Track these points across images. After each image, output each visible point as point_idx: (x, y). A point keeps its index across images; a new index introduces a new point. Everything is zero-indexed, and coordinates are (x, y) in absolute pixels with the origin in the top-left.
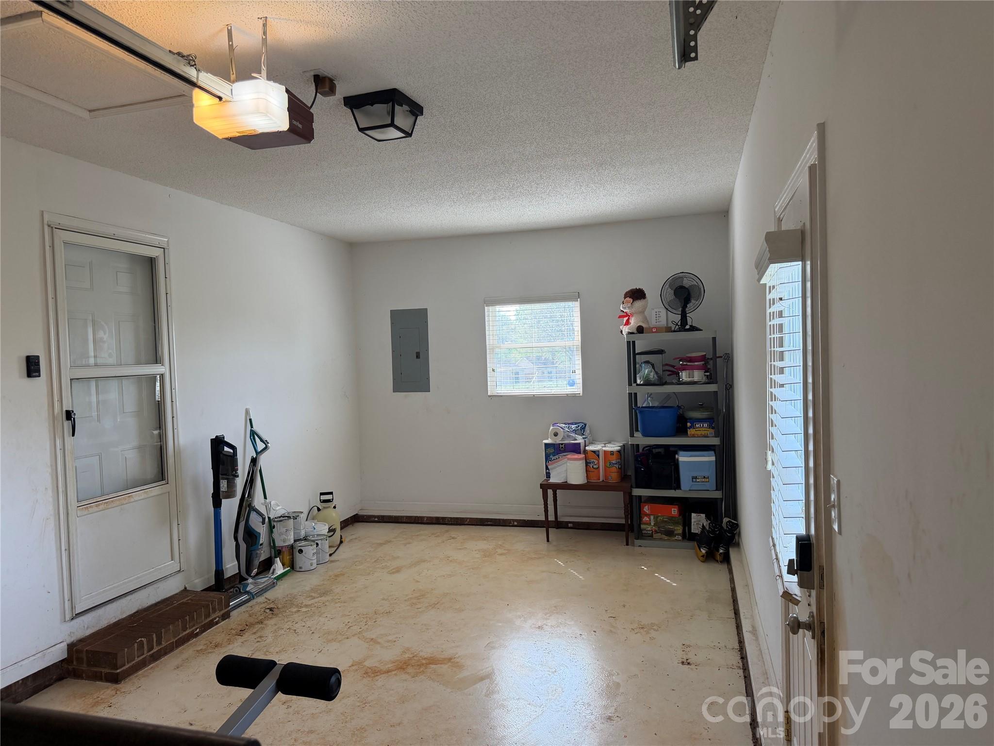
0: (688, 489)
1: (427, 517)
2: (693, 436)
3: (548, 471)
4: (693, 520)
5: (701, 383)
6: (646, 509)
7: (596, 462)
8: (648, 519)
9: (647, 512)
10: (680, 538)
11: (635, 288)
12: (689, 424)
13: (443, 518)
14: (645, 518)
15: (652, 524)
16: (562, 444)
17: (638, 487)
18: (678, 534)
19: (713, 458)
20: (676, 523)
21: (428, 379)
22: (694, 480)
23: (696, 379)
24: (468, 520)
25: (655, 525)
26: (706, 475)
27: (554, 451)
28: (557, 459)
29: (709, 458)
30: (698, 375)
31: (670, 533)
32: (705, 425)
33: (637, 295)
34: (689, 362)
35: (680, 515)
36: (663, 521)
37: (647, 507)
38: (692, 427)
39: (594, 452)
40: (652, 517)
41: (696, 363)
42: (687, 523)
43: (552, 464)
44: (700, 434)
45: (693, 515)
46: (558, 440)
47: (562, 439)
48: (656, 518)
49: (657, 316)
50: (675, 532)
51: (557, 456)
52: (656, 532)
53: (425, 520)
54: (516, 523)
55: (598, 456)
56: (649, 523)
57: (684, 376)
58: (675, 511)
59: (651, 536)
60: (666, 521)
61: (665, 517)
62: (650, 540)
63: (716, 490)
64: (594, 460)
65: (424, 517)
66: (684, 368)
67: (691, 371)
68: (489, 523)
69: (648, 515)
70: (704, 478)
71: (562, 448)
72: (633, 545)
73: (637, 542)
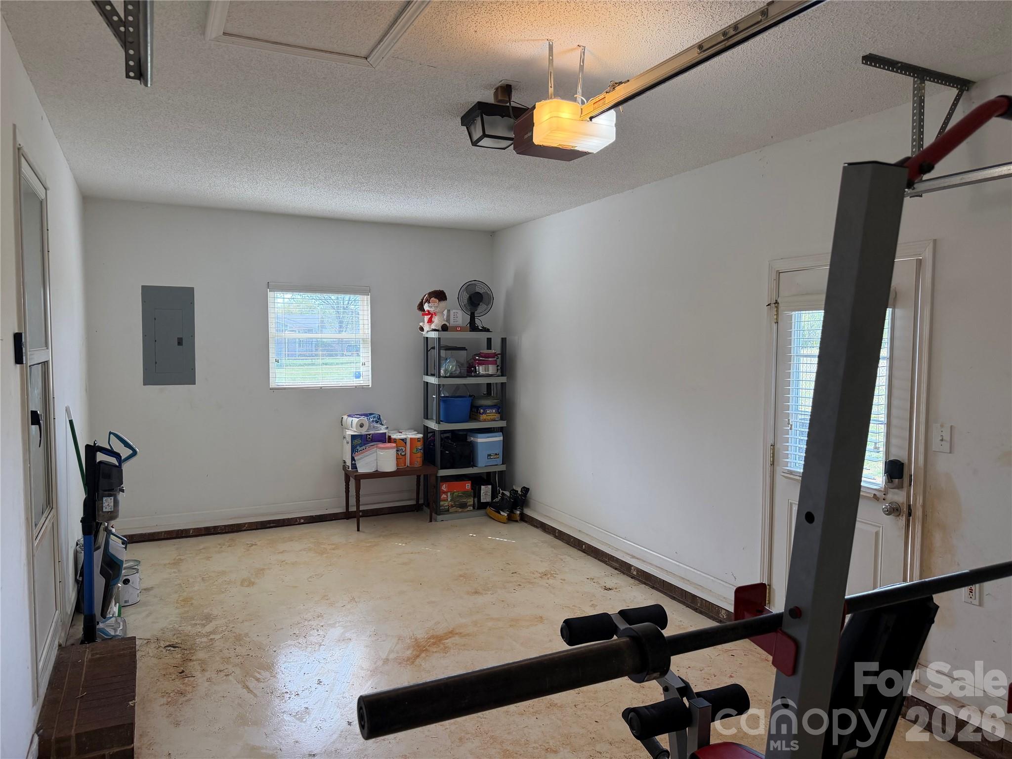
0: (484, 465)
1: (194, 529)
2: (485, 421)
3: (354, 462)
4: (482, 492)
5: (496, 375)
6: (444, 487)
7: (404, 449)
8: (445, 496)
9: (445, 490)
10: (472, 508)
11: (439, 289)
12: (482, 411)
13: (215, 528)
14: (443, 495)
15: (449, 500)
16: (369, 435)
17: (442, 468)
18: (470, 506)
19: (501, 438)
20: (468, 496)
21: (193, 369)
22: (489, 457)
23: (490, 372)
24: (246, 526)
25: (451, 500)
26: (497, 452)
27: (360, 442)
28: (363, 449)
29: (498, 438)
30: (492, 369)
31: (463, 506)
32: (494, 411)
33: (440, 295)
34: (485, 359)
35: (472, 489)
36: (458, 496)
37: (444, 485)
38: (485, 413)
39: (402, 440)
40: (449, 494)
41: (490, 359)
42: (477, 494)
43: (358, 455)
44: (490, 418)
45: (483, 487)
46: (364, 431)
47: (368, 429)
48: (452, 494)
49: (455, 316)
50: (468, 504)
51: (364, 447)
52: (452, 506)
53: (191, 532)
54: (302, 521)
55: (406, 443)
56: (446, 499)
57: (481, 369)
58: (468, 486)
59: (447, 511)
60: (461, 496)
61: (460, 492)
62: (448, 514)
63: (503, 464)
64: (402, 448)
65: (189, 530)
66: (481, 363)
67: (487, 366)
68: (272, 525)
69: (445, 493)
70: (496, 454)
71: (369, 438)
72: (436, 521)
73: (440, 517)
